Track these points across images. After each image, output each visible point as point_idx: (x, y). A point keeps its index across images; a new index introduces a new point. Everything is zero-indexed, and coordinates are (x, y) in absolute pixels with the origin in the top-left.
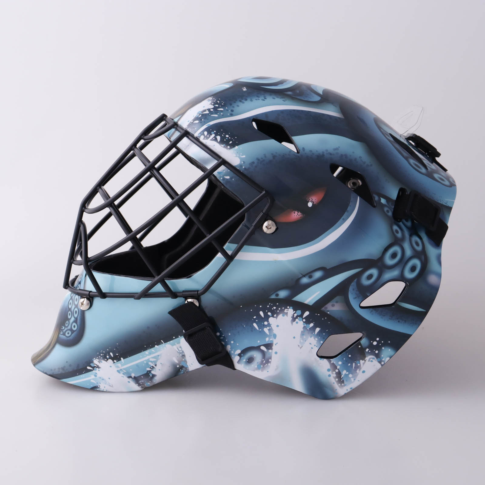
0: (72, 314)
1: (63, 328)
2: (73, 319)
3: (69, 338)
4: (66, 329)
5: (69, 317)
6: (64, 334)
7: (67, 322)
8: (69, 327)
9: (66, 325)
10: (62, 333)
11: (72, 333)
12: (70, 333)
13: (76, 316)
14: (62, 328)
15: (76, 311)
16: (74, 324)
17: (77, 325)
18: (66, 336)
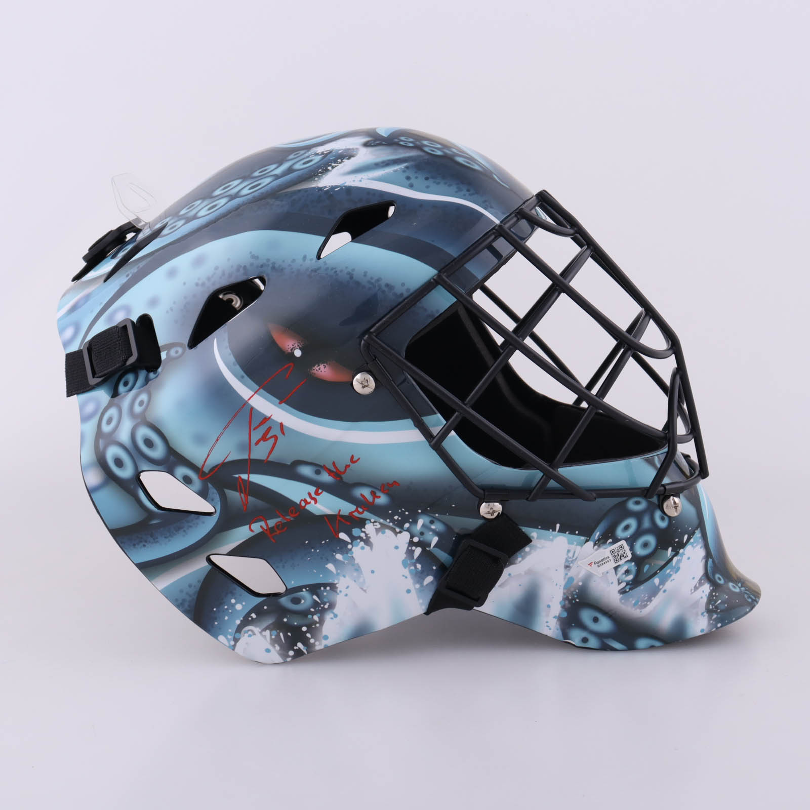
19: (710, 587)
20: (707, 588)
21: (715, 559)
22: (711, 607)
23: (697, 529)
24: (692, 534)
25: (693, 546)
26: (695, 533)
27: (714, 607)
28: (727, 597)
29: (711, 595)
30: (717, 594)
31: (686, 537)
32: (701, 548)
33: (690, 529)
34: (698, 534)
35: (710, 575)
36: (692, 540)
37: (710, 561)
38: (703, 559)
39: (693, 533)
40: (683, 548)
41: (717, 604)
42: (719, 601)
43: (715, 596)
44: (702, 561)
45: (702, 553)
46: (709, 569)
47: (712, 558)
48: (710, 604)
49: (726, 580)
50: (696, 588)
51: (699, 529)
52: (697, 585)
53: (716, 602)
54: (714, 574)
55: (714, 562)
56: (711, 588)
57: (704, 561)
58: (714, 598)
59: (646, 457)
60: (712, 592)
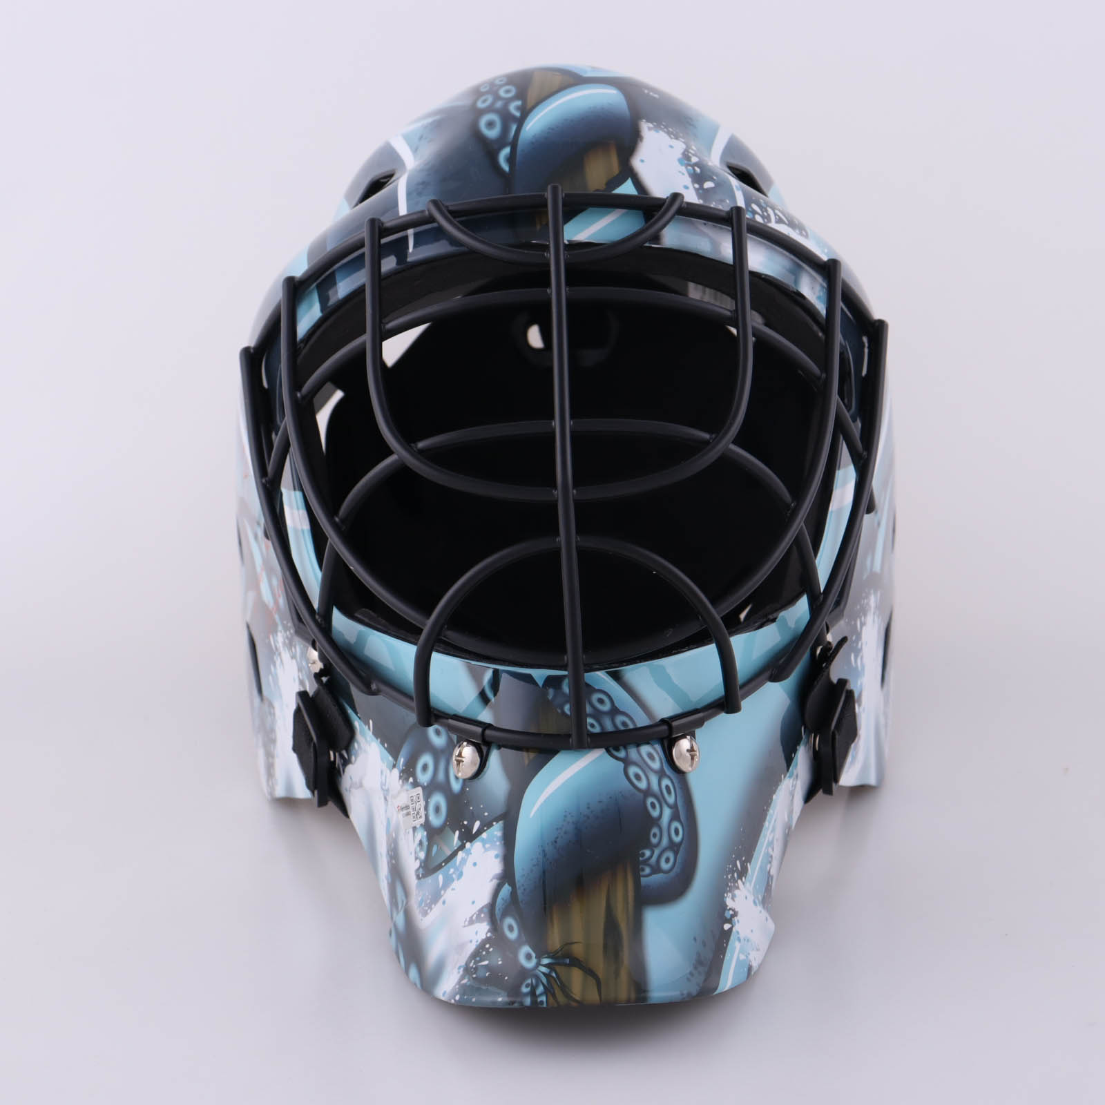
0: (661, 799)
1: (647, 853)
2: (667, 812)
3: (672, 874)
4: (657, 852)
5: (655, 814)
6: (656, 869)
7: (655, 830)
8: (665, 841)
9: (654, 841)
10: (647, 870)
11: (676, 854)
12: (670, 855)
13: (671, 800)
14: (643, 855)
15: (667, 787)
16: (676, 824)
17: (681, 823)
18: (666, 872)
19: (489, 931)
20: (482, 930)
21: (519, 892)
22: (471, 964)
23: (497, 820)
24: (487, 825)
25: (484, 846)
26: (493, 825)
27: (474, 966)
28: (500, 963)
29: (481, 946)
30: (491, 950)
31: (477, 825)
32: (496, 856)
33: (486, 814)
34: (496, 830)
35: (496, 912)
36: (484, 835)
37: (506, 889)
38: (493, 878)
39: (490, 825)
40: (471, 841)
41: (480, 964)
42: (486, 963)
43: (488, 952)
44: (491, 880)
45: (496, 867)
46: (499, 900)
47: (513, 884)
48: (473, 959)
49: (524, 939)
50: (471, 922)
51: (501, 823)
52: (474, 918)
53: (481, 961)
54: (504, 915)
55: (513, 893)
56: (489, 935)
57: (495, 882)
58: (484, 953)
59: (473, 662)
60: (487, 940)
